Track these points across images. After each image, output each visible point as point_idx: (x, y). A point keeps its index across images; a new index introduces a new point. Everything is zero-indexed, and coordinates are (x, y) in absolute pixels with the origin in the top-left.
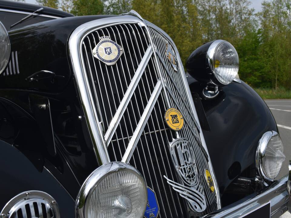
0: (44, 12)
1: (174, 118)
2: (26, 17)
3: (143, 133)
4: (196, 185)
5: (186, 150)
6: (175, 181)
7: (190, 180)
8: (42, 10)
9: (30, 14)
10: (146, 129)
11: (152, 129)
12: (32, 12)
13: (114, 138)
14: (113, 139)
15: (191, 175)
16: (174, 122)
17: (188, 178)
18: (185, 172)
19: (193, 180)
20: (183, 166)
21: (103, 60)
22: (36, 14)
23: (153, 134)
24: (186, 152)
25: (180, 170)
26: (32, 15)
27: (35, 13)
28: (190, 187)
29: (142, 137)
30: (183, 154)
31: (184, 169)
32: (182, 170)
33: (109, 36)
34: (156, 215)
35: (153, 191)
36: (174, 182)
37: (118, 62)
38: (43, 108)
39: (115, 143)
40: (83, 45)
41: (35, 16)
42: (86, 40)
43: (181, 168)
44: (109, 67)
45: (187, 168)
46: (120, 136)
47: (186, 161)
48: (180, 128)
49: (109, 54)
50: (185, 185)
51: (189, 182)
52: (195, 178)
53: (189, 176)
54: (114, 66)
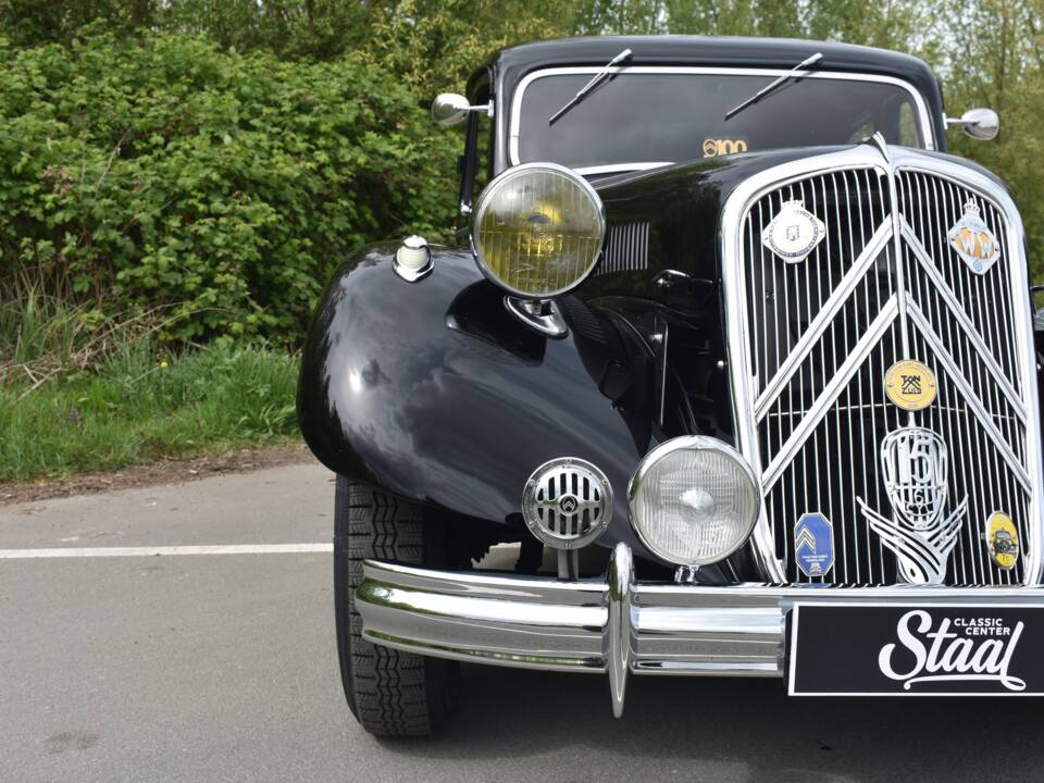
0: (825, 63)
1: (911, 382)
2: (771, 82)
3: (834, 405)
4: (930, 530)
5: (923, 453)
6: (882, 514)
7: (916, 518)
8: (820, 59)
9: (784, 74)
10: (842, 399)
11: (855, 401)
12: (790, 67)
13: (774, 408)
14: (771, 411)
15: (920, 509)
16: (907, 391)
17: (910, 512)
18: (907, 499)
19: (924, 518)
20: (906, 484)
21: (781, 252)
22: (800, 73)
23: (855, 413)
24: (920, 459)
25: (895, 493)
26: (790, 78)
27: (799, 69)
28: (912, 530)
29: (831, 414)
30: (913, 461)
31: (906, 491)
32: (899, 494)
33: (803, 201)
34: (824, 569)
35: (831, 524)
36: (878, 515)
37: (812, 256)
38: (656, 341)
39: (774, 420)
40: (747, 220)
41: (799, 79)
42: (754, 210)
43: (898, 487)
44: (791, 267)
45: (914, 490)
46: (785, 408)
47: (916, 477)
48: (921, 405)
49: (794, 239)
50: (901, 525)
51: (911, 519)
52: (930, 516)
53: (915, 509)
54: (802, 265)
